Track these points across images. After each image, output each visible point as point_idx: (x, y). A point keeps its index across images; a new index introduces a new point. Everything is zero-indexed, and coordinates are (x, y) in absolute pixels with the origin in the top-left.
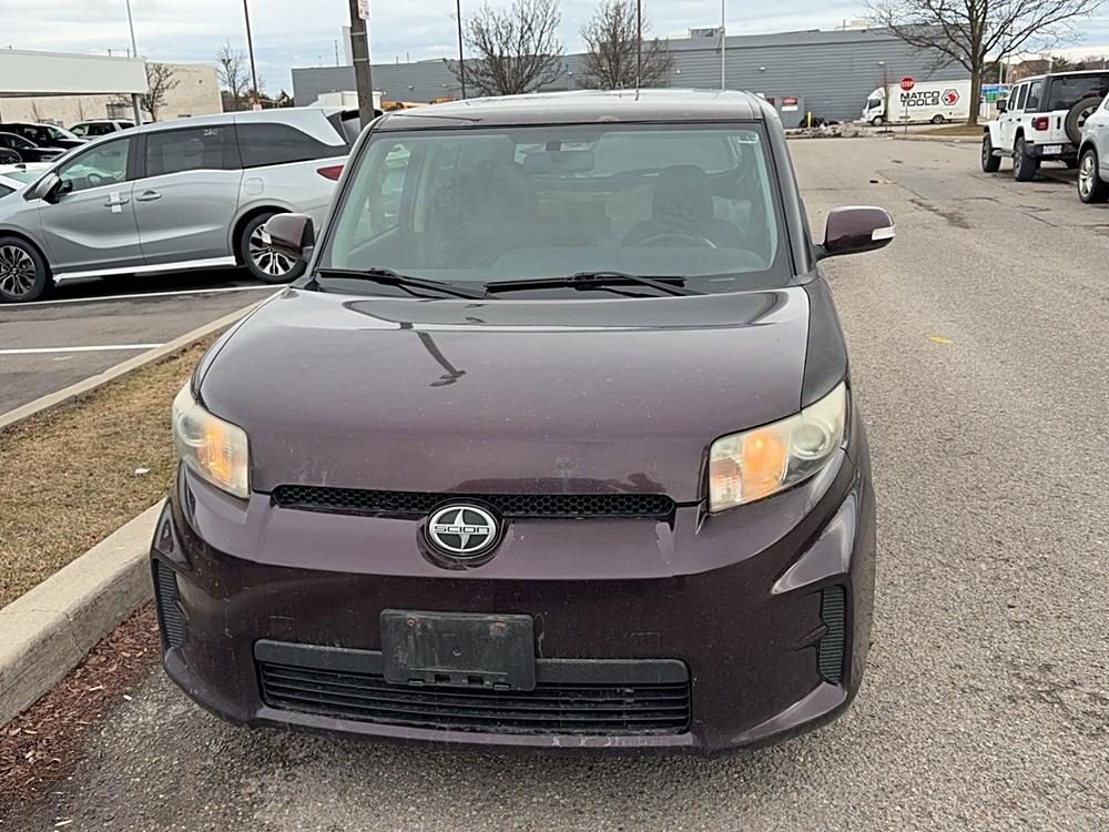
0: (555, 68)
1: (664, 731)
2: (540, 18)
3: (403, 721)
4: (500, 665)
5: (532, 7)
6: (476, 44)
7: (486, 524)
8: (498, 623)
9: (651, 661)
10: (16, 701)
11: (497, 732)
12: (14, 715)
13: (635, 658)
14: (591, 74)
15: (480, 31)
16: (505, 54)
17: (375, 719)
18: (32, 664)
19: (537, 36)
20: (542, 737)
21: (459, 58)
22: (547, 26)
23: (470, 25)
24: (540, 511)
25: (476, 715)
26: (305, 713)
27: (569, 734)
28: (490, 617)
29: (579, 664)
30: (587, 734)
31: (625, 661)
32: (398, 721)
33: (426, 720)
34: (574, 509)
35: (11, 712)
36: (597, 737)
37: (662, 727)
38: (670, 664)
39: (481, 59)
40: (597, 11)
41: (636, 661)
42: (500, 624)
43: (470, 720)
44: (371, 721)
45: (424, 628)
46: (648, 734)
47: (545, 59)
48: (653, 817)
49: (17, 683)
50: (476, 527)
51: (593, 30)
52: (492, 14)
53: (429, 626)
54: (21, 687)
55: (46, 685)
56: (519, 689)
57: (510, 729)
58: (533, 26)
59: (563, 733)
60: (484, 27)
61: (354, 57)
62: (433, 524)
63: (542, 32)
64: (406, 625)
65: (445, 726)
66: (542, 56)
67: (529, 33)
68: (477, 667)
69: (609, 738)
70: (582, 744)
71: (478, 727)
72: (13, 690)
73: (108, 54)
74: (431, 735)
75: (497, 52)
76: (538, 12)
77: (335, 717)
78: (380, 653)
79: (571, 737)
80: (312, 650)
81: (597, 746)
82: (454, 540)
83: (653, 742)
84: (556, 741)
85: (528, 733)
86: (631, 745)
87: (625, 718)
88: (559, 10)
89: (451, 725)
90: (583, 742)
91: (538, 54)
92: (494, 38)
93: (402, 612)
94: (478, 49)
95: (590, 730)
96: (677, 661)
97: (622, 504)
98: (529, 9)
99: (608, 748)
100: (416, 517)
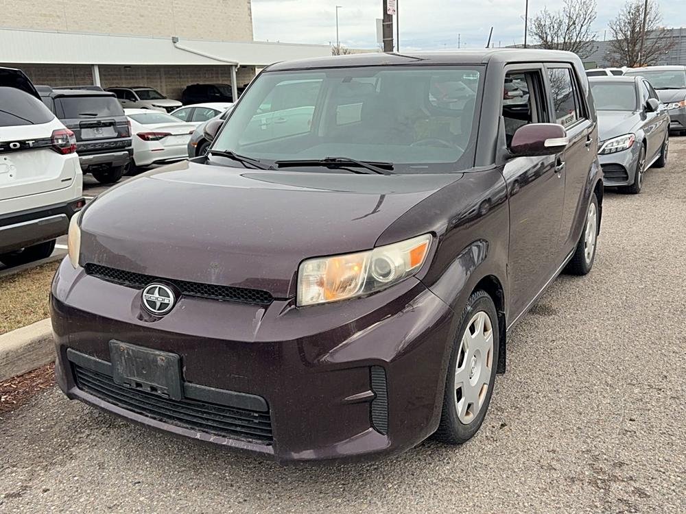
0: (588, 49)
1: (260, 441)
2: (582, 16)
3: (132, 408)
4: (164, 382)
5: (577, 10)
6: (536, 34)
7: (169, 297)
8: (162, 356)
9: (244, 394)
10: (15, 369)
11: (172, 424)
12: (12, 376)
13: (235, 391)
14: (615, 52)
15: (540, 26)
16: (556, 41)
17: (120, 404)
18: (30, 352)
19: (578, 28)
20: (193, 431)
21: (524, 43)
22: (586, 21)
23: (533, 22)
24: (203, 293)
25: (162, 411)
26: (91, 394)
27: (207, 432)
28: (157, 352)
29: (205, 389)
30: (215, 435)
31: (230, 392)
32: (129, 407)
33: (142, 410)
34: (221, 295)
35: (10, 374)
36: (221, 437)
37: (259, 439)
38: (254, 398)
39: (539, 44)
40: (623, 11)
41: (236, 393)
42: (161, 357)
43: (159, 414)
44: (117, 405)
45: (128, 353)
46: (249, 442)
47: (582, 43)
48: (270, 499)
49: (17, 360)
50: (163, 298)
51: (618, 23)
52: (549, 14)
53: (131, 353)
54: (20, 362)
55: (36, 365)
56: (174, 399)
57: (179, 423)
58: (576, 22)
59: (204, 431)
60: (543, 23)
61: (384, 38)
62: (144, 294)
63: (582, 26)
64: (120, 350)
65: (149, 415)
66: (580, 42)
67: (573, 27)
68: (154, 381)
69: (227, 440)
70: (211, 440)
71: (165, 419)
72: (14, 364)
73: (329, 44)
74: (140, 418)
75: (549, 38)
76: (581, 12)
77: (103, 399)
78: (110, 364)
79: (207, 435)
80: (87, 358)
81: (219, 443)
82: (152, 304)
83: (250, 447)
84: (198, 436)
85: (187, 428)
86: (237, 446)
87: (238, 429)
88: (595, 10)
89: (152, 415)
90: (212, 439)
91: (578, 40)
92: (548, 30)
93: (119, 342)
94: (537, 37)
95: (220, 433)
96: (259, 397)
97: (246, 294)
98: (575, 10)
99: (224, 445)
100: (139, 288)
